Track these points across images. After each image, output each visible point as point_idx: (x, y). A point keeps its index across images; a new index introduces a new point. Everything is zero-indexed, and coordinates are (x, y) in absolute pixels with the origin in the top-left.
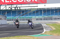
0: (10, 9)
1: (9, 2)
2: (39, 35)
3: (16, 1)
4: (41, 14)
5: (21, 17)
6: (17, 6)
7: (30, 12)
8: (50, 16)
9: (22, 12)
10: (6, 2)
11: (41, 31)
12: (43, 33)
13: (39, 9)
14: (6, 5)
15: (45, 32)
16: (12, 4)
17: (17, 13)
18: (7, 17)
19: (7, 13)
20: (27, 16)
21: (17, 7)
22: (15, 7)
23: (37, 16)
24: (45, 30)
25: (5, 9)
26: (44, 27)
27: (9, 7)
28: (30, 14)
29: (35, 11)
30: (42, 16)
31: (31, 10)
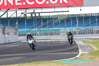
0: (23, 16)
1: (21, 4)
2: (72, 60)
3: (33, 3)
4: (74, 25)
5: (42, 29)
6: (34, 11)
7: (56, 21)
8: (90, 28)
9: (43, 22)
10: (17, 4)
11: (75, 53)
12: (77, 56)
13: (71, 15)
14: (17, 9)
15: (82, 54)
16: (27, 7)
17: (35, 23)
18: (19, 30)
19: (19, 23)
20: (52, 27)
21: (35, 13)
22: (31, 13)
23: (67, 28)
24: (81, 52)
25: (14, 16)
26: (80, 46)
27: (22, 13)
28: (57, 25)
29: (64, 20)
30: (76, 28)
31: (57, 18)
